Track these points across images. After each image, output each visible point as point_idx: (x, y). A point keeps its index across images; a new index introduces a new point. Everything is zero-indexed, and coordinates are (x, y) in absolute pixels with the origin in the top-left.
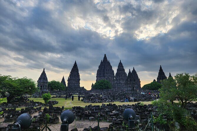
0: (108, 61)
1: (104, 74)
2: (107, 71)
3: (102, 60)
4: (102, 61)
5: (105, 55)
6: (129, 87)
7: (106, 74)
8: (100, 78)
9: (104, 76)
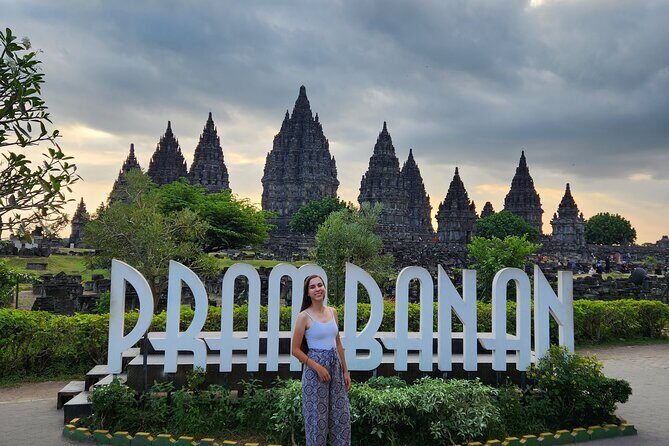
0: (314, 116)
1: (298, 171)
2: (310, 158)
3: (291, 113)
4: (287, 114)
5: (303, 89)
6: (455, 230)
7: (305, 174)
8: (279, 188)
9: (299, 182)
